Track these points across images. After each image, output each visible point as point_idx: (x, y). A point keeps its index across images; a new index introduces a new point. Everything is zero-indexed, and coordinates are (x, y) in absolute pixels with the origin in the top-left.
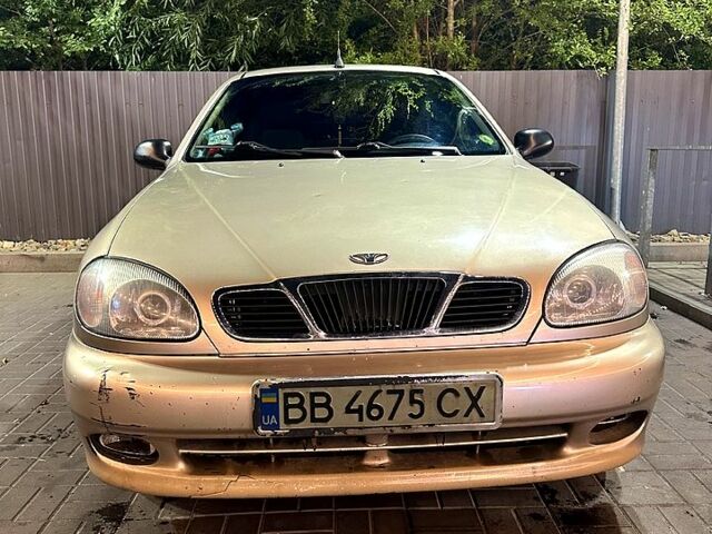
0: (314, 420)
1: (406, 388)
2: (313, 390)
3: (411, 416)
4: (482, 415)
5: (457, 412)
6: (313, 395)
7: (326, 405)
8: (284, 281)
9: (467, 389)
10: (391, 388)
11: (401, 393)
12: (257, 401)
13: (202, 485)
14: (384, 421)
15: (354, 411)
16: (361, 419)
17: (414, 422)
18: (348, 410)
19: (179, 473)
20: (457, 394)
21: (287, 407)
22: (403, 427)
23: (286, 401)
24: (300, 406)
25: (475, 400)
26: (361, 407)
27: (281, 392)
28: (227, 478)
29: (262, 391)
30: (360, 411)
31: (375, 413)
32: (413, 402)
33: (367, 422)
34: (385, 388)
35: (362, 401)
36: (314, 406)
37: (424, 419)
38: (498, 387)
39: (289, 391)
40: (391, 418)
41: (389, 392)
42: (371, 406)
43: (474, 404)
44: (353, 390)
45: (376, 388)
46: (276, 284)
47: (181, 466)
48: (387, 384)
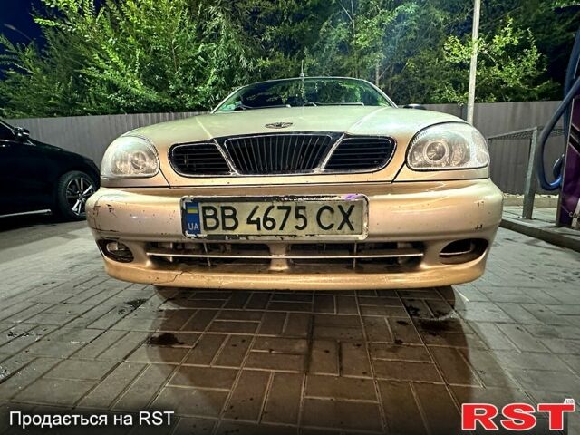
0: (225, 228)
1: (292, 204)
2: (223, 204)
3: (297, 227)
4: (352, 229)
5: (332, 225)
6: (224, 209)
7: (233, 217)
8: (217, 139)
9: (340, 207)
10: (281, 204)
11: (289, 209)
12: (184, 212)
13: (159, 277)
14: (276, 230)
15: (253, 222)
16: (259, 229)
17: (299, 233)
18: (249, 221)
19: (149, 268)
20: (332, 211)
21: (205, 217)
22: (291, 236)
23: (204, 213)
24: (214, 216)
25: (346, 216)
26: (259, 219)
27: (201, 205)
28: (175, 273)
29: (186, 204)
30: (258, 222)
31: (269, 224)
32: (298, 216)
33: (264, 231)
34: (277, 204)
35: (260, 214)
36: (224, 217)
37: (307, 230)
38: (365, 207)
39: (206, 204)
40: (282, 228)
41: (280, 208)
42: (266, 219)
43: (346, 220)
44: (252, 205)
45: (269, 204)
46: (212, 141)
47: (149, 263)
48: (278, 201)
